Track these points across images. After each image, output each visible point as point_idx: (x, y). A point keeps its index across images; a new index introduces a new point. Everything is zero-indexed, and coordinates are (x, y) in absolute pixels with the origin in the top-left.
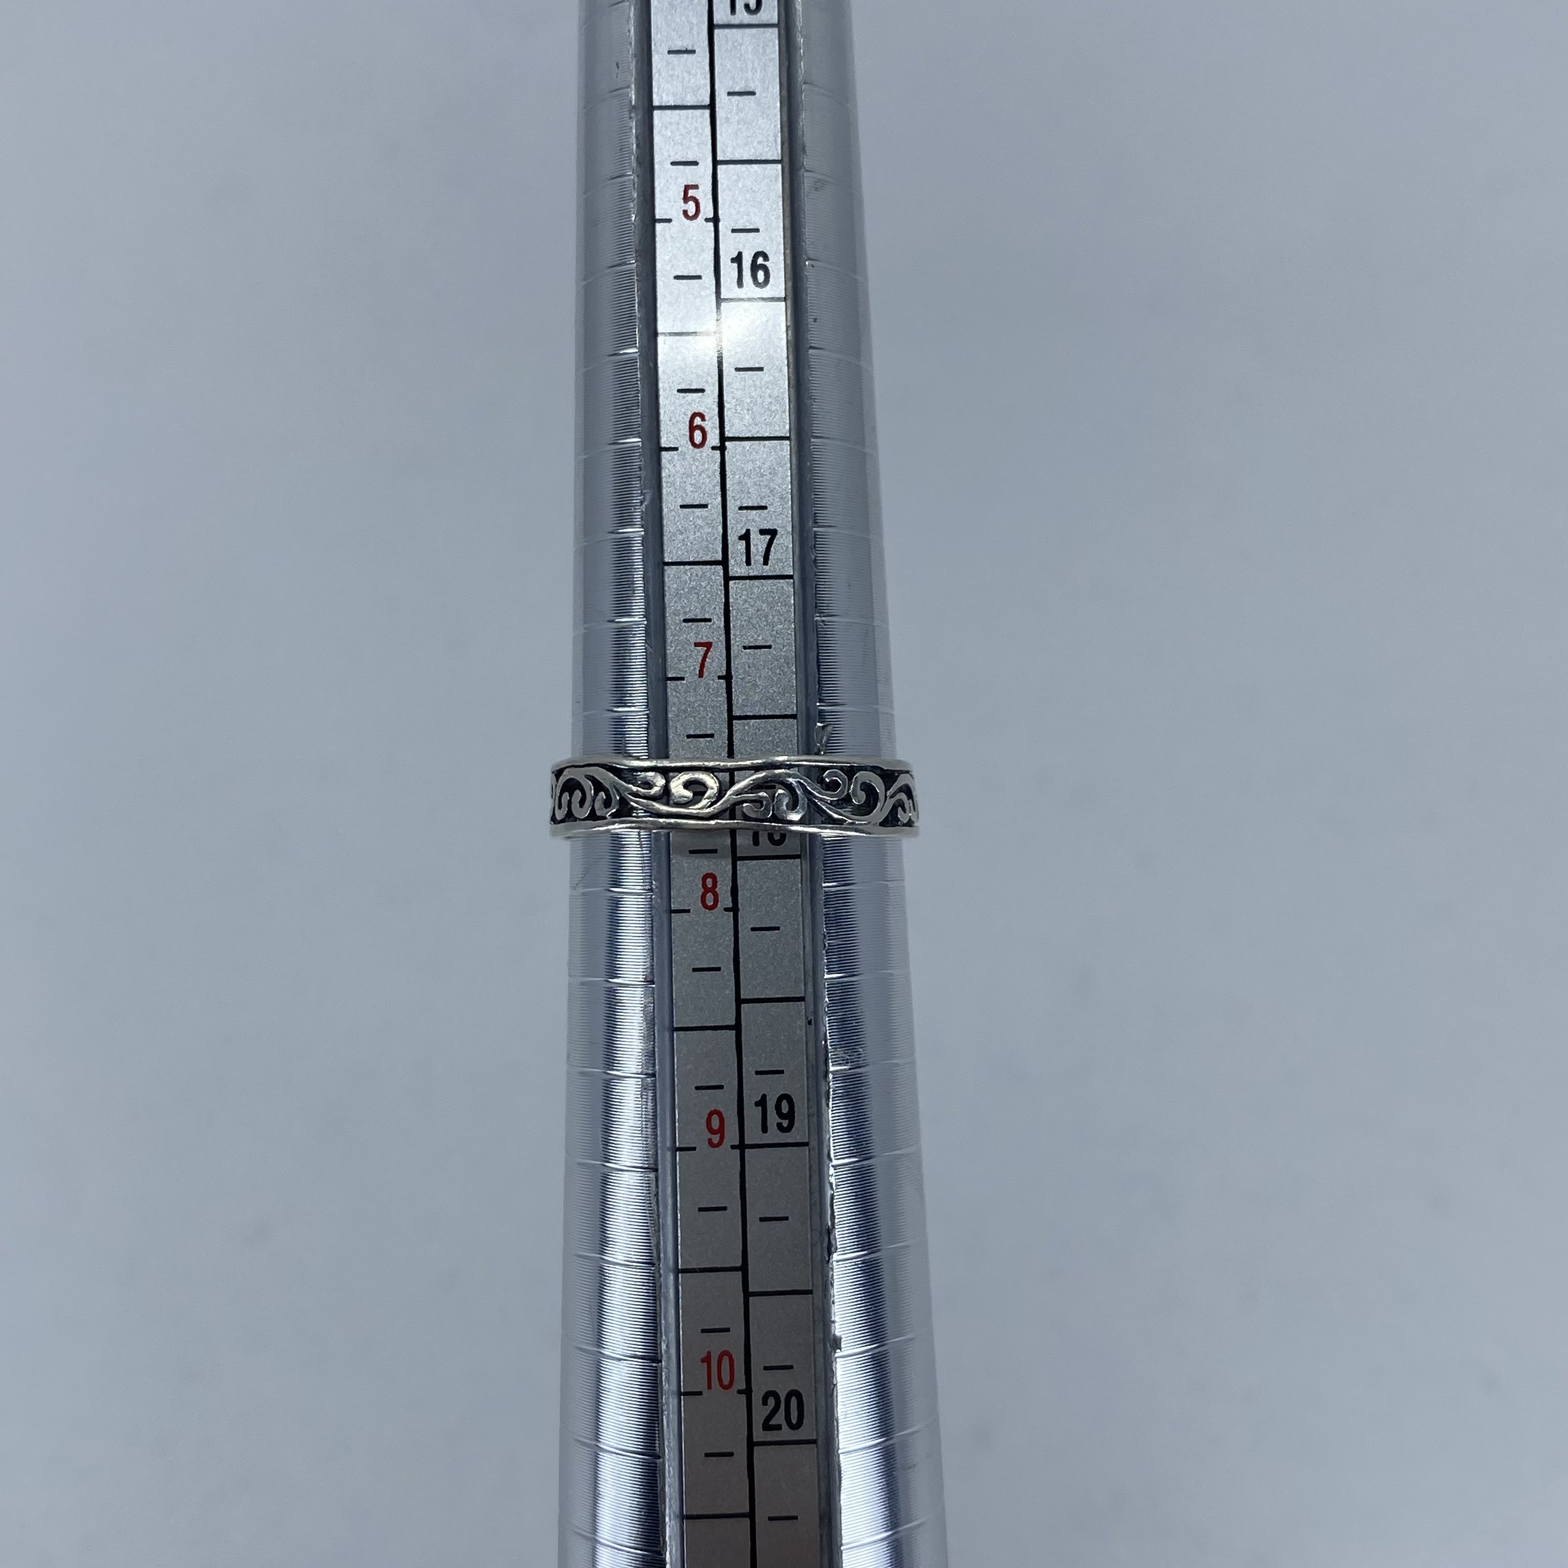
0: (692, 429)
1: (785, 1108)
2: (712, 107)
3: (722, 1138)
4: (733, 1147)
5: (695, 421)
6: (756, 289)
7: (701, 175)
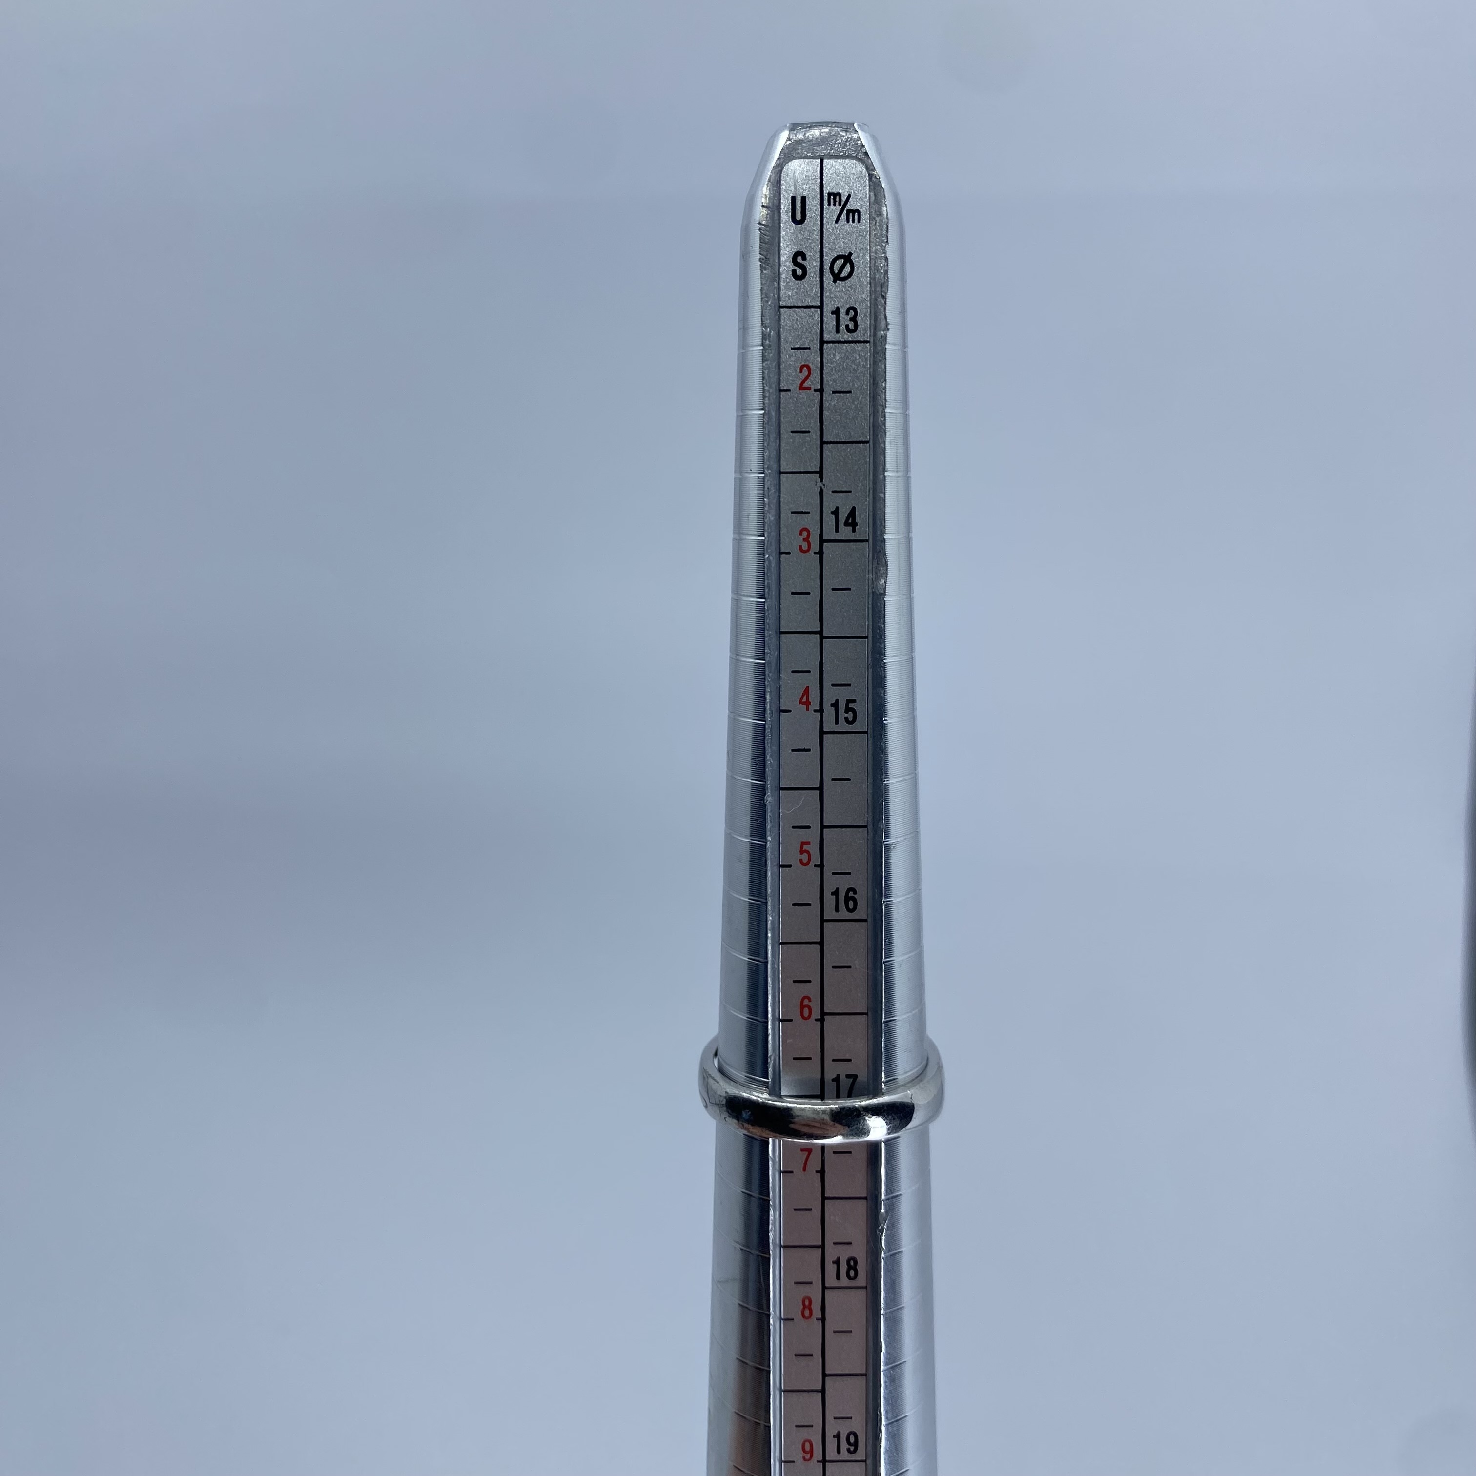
0: (803, 1007)
1: (852, 1440)
2: (821, 789)
3: (811, 1456)
4: (818, 1462)
5: (804, 1001)
6: (847, 913)
7: (813, 835)
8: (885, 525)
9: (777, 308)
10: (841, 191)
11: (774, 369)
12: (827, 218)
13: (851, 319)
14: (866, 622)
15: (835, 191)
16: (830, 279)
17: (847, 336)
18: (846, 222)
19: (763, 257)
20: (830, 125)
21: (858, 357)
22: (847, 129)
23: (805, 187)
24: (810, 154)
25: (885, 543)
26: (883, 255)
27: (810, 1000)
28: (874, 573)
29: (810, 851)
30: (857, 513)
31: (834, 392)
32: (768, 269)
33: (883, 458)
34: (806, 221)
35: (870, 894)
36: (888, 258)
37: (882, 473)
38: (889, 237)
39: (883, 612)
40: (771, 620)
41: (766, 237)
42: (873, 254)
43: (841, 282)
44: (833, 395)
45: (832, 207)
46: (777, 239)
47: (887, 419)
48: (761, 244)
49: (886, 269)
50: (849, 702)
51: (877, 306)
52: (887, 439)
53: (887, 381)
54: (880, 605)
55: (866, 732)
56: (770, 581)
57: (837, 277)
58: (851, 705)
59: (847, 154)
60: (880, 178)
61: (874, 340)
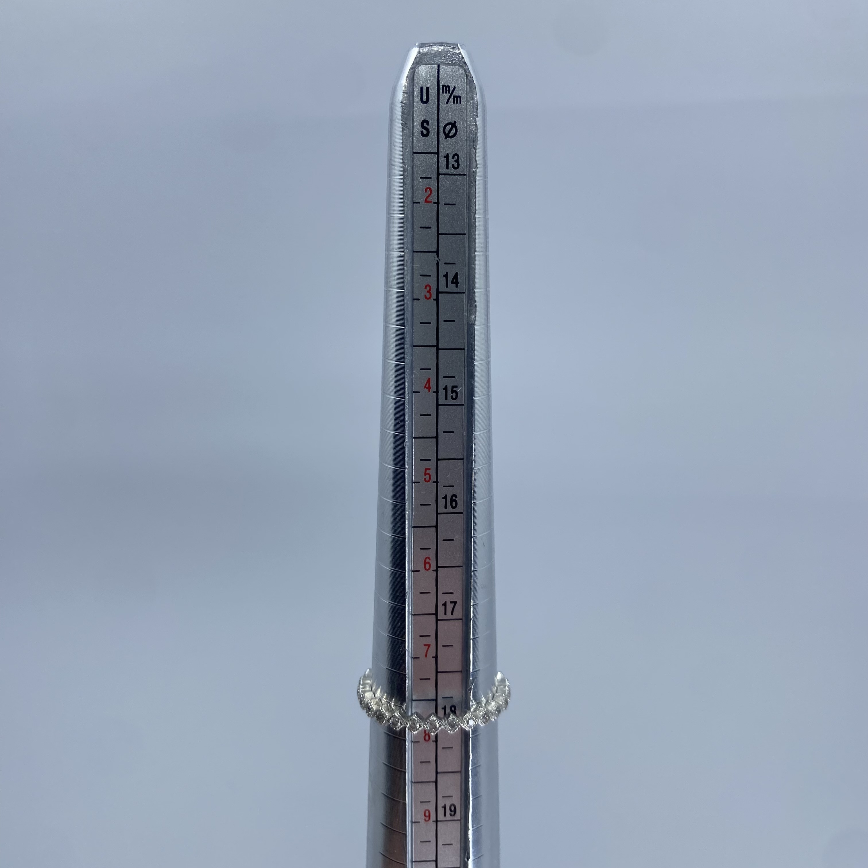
0: (425, 563)
1: (453, 808)
2: (437, 438)
3: (429, 818)
4: (433, 821)
5: (427, 560)
6: (451, 509)
7: (432, 465)
8: (475, 284)
9: (412, 153)
10: (450, 85)
11: (410, 190)
12: (441, 100)
13: (455, 161)
14: (463, 340)
15: (447, 85)
16: (443, 136)
17: (454, 171)
18: (453, 103)
19: (404, 123)
20: (443, 45)
21: (459, 184)
22: (454, 47)
23: (428, 81)
24: (431, 62)
25: (475, 294)
26: (474, 124)
27: (430, 559)
28: (468, 312)
29: (431, 474)
30: (459, 276)
31: (445, 204)
32: (406, 130)
33: (474, 243)
34: (429, 102)
35: (465, 498)
36: (478, 125)
37: (474, 253)
38: (478, 113)
39: (474, 334)
40: (408, 340)
41: (405, 111)
42: (468, 123)
43: (449, 139)
44: (445, 206)
45: (444, 94)
46: (412, 112)
47: (476, 221)
48: (403, 115)
49: (476, 132)
50: (453, 387)
51: (471, 154)
52: (476, 233)
53: (477, 198)
54: (472, 330)
55: (463, 405)
56: (408, 316)
57: (447, 136)
58: (455, 389)
59: (454, 62)
60: (473, 77)
61: (469, 175)
